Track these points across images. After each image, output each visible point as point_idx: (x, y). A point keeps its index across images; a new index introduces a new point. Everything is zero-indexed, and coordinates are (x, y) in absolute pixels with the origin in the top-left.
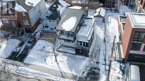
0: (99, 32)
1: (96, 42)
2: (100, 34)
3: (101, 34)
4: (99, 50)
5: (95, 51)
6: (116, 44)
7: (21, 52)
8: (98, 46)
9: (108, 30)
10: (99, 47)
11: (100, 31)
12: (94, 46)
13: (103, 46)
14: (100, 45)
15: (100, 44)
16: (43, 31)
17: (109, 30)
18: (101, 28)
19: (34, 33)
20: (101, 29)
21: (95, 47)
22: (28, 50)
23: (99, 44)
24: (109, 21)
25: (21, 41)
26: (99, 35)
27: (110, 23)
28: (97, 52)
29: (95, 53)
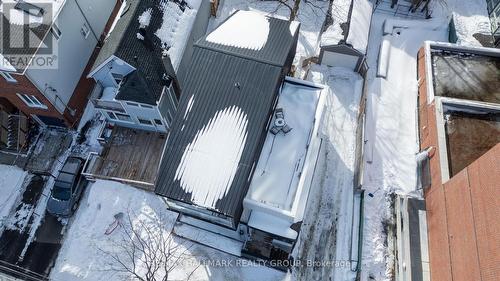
0: (334, 126)
1: (322, 181)
2: (341, 141)
3: (345, 140)
4: (333, 231)
5: (317, 236)
6: (402, 200)
7: (32, 233)
8: (330, 206)
9: (374, 124)
10: (334, 212)
11: (338, 123)
12: (314, 210)
13: (350, 212)
14: (339, 202)
15: (339, 196)
16: (110, 127)
17: (378, 123)
18: (345, 102)
19: (79, 130)
20: (343, 110)
21: (316, 215)
22: (60, 225)
23: (335, 199)
24: (382, 71)
25: (30, 172)
26: (335, 144)
27: (384, 78)
28: (323, 239)
29: (319, 249)
